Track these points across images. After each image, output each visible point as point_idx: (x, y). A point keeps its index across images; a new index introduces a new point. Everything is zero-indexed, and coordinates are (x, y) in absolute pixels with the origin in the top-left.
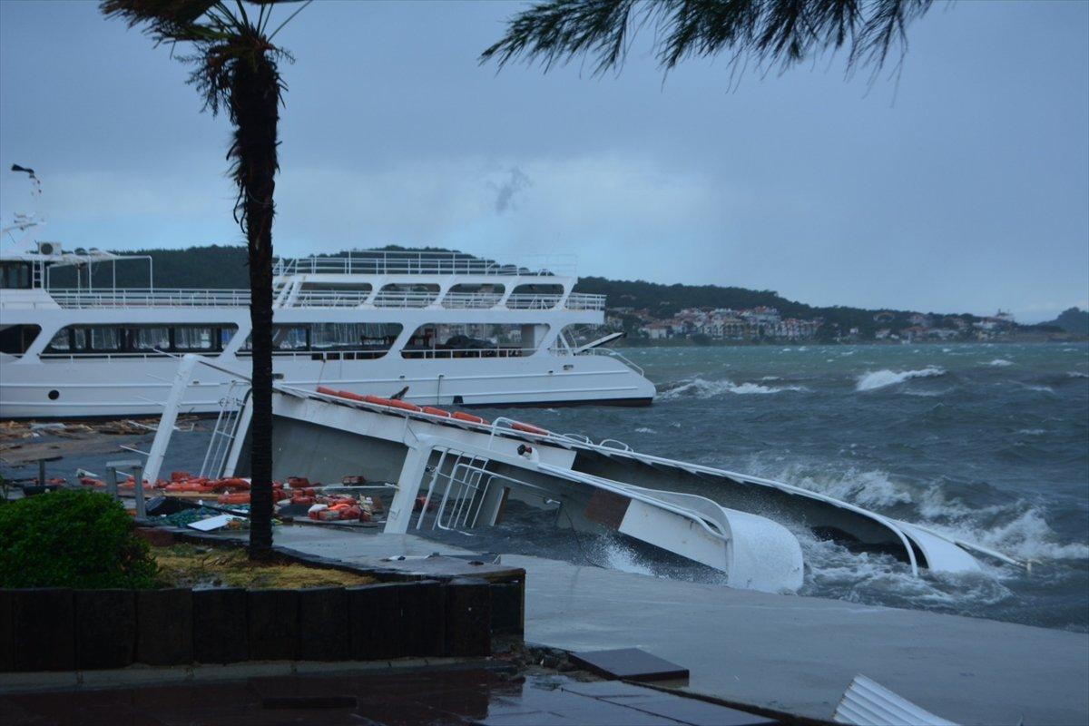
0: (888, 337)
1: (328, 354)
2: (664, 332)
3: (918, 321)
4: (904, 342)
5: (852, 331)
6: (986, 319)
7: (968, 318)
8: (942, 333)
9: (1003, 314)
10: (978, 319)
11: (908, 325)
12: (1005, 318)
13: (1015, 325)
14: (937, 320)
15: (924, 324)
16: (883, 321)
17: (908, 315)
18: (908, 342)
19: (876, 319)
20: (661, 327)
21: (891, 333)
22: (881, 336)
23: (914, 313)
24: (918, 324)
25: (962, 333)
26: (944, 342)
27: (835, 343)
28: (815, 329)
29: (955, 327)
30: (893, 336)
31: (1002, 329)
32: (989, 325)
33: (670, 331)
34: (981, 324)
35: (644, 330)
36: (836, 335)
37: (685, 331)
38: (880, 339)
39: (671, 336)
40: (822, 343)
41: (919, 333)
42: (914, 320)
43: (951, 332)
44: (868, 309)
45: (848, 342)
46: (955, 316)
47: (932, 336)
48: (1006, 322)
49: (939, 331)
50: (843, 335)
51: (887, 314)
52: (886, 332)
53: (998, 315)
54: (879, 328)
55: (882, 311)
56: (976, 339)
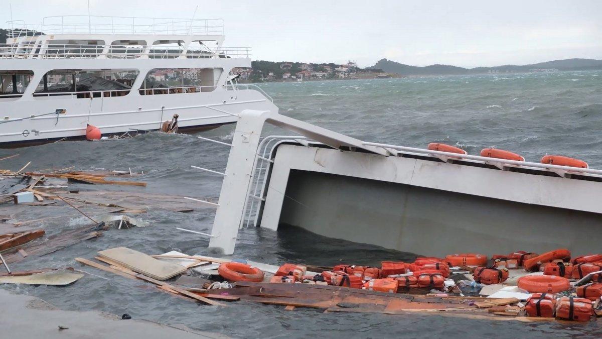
0: (290, 77)
1: (93, 93)
2: (163, 77)
3: (305, 68)
4: (298, 80)
5: (270, 74)
6: (342, 66)
7: (332, 66)
8: (318, 74)
9: (351, 63)
10: (338, 66)
11: (300, 71)
12: (352, 65)
13: (358, 69)
14: (316, 67)
15: (309, 69)
16: (285, 68)
17: (298, 64)
18: (301, 79)
19: (281, 67)
20: (162, 74)
21: (291, 76)
22: (286, 77)
23: (301, 64)
24: (305, 70)
25: (329, 74)
26: (320, 80)
27: (261, 81)
28: (249, 74)
29: (326, 71)
30: (292, 77)
31: (351, 71)
32: (344, 69)
33: (167, 77)
34: (340, 69)
35: (152, 76)
36: (261, 77)
37: (176, 76)
38: (285, 79)
39: (167, 80)
40: (254, 82)
41: (306, 75)
42: (303, 68)
43: (324, 73)
44: (275, 62)
45: (268, 81)
46: (325, 65)
47: (313, 76)
48: (353, 67)
49: (317, 73)
50: (265, 77)
51: (286, 64)
52: (289, 75)
53: (348, 64)
54: (284, 73)
55: (283, 63)
56: (337, 77)
